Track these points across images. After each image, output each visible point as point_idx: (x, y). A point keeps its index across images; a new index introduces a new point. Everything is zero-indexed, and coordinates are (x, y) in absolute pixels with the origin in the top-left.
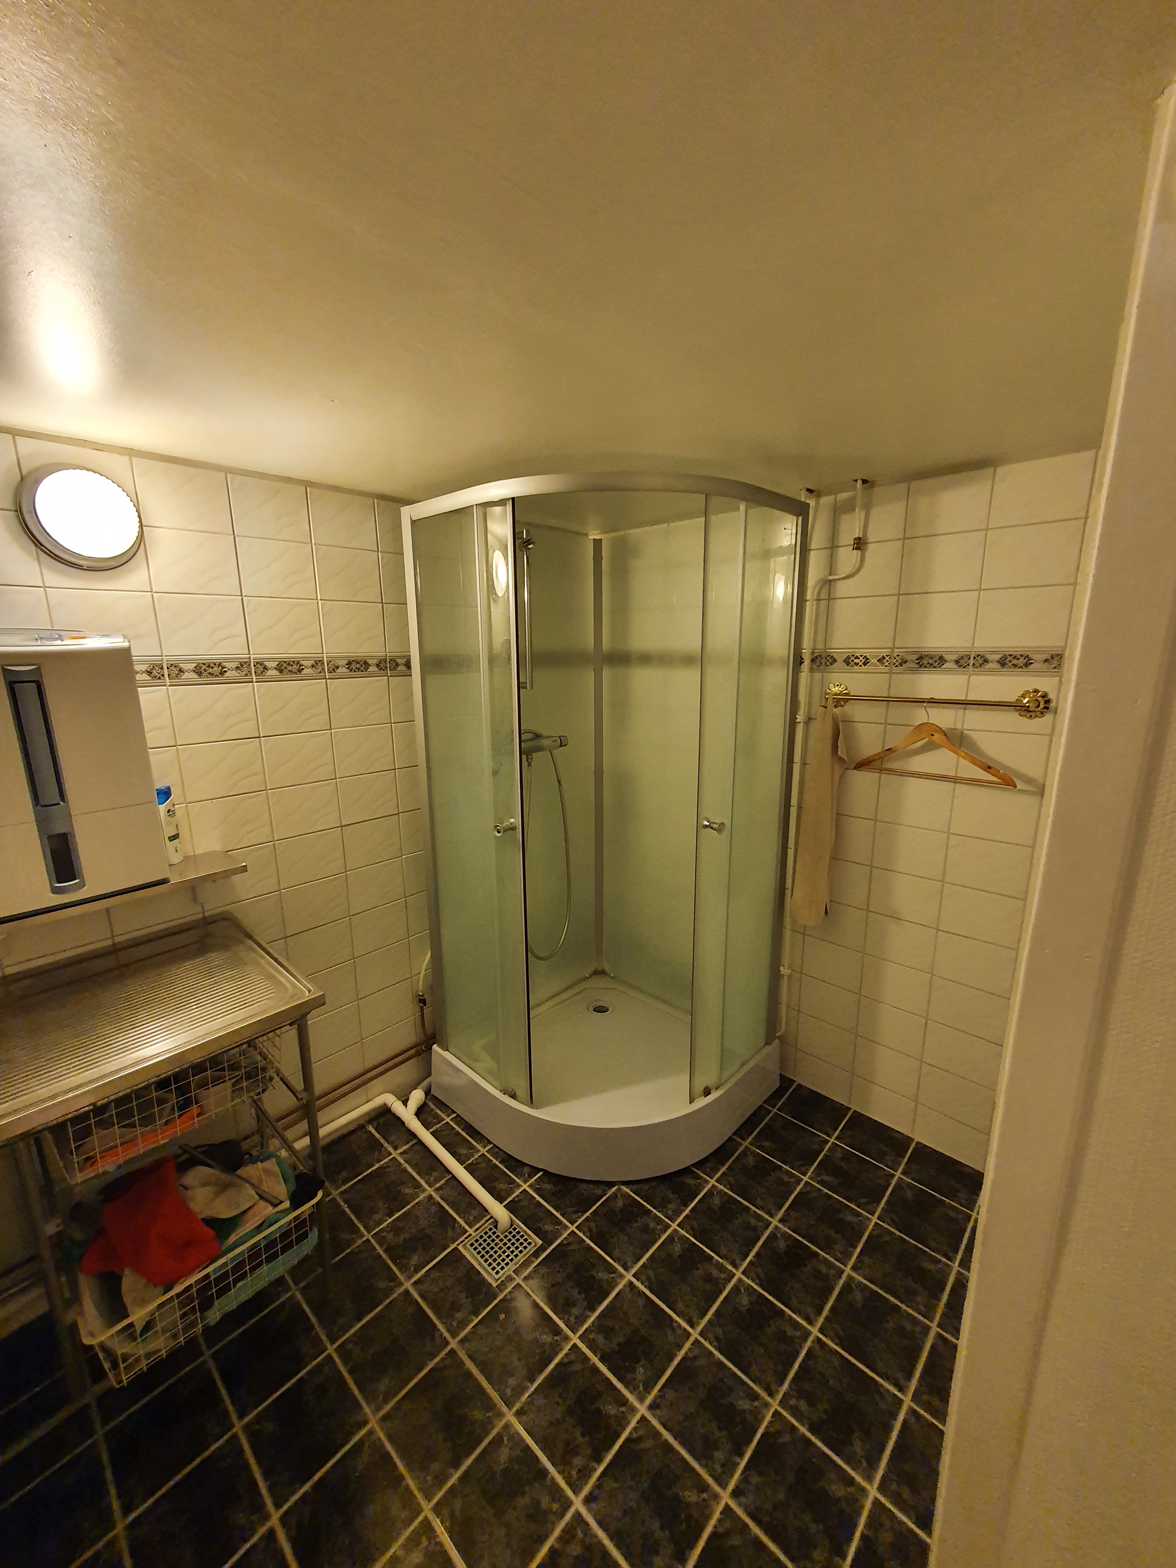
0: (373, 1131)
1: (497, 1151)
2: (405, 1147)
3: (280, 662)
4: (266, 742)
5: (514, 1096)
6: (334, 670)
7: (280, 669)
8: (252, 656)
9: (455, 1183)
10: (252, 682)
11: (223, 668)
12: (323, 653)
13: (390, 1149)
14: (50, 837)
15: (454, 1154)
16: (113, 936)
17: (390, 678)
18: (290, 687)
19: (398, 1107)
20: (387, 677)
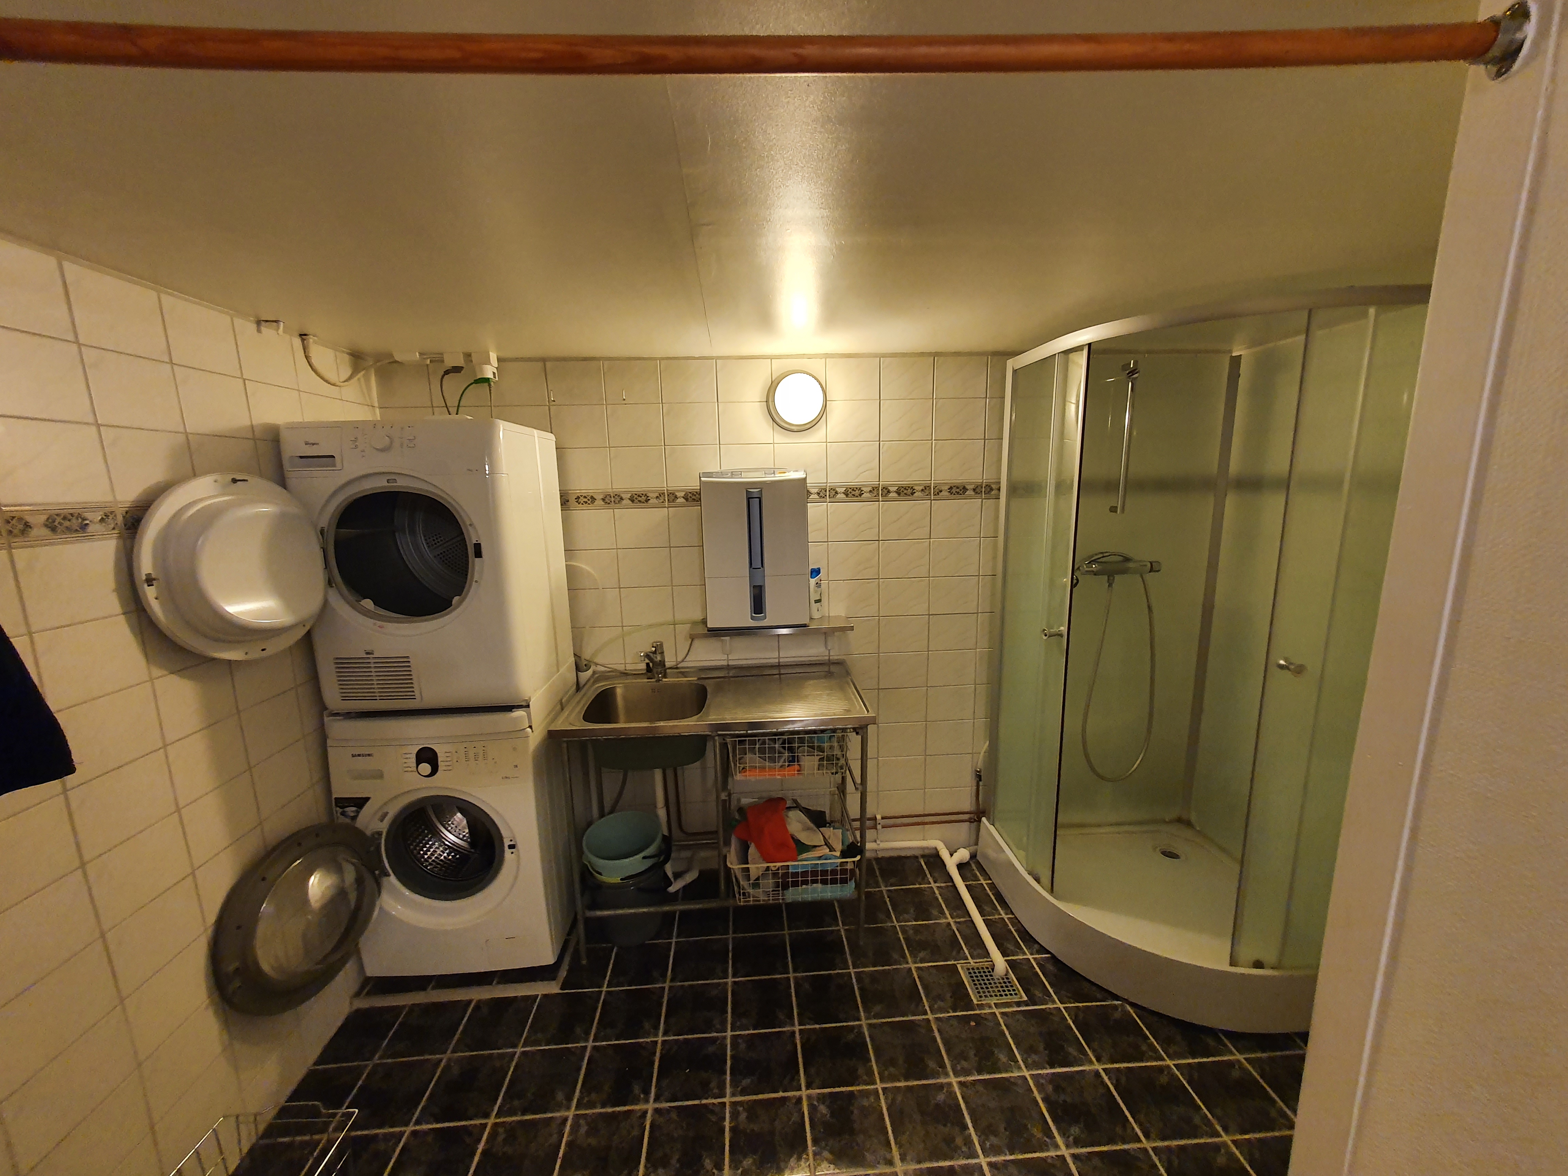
0: (923, 864)
1: (1016, 921)
2: (943, 885)
3: (899, 487)
4: (883, 544)
5: (1038, 880)
6: (938, 493)
7: (898, 492)
8: (881, 483)
9: (970, 924)
10: (879, 501)
11: (862, 491)
12: (931, 480)
13: (931, 880)
14: (754, 587)
15: (978, 907)
16: (779, 657)
17: (984, 500)
18: (904, 506)
19: (944, 854)
20: (980, 500)
